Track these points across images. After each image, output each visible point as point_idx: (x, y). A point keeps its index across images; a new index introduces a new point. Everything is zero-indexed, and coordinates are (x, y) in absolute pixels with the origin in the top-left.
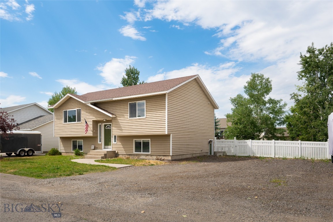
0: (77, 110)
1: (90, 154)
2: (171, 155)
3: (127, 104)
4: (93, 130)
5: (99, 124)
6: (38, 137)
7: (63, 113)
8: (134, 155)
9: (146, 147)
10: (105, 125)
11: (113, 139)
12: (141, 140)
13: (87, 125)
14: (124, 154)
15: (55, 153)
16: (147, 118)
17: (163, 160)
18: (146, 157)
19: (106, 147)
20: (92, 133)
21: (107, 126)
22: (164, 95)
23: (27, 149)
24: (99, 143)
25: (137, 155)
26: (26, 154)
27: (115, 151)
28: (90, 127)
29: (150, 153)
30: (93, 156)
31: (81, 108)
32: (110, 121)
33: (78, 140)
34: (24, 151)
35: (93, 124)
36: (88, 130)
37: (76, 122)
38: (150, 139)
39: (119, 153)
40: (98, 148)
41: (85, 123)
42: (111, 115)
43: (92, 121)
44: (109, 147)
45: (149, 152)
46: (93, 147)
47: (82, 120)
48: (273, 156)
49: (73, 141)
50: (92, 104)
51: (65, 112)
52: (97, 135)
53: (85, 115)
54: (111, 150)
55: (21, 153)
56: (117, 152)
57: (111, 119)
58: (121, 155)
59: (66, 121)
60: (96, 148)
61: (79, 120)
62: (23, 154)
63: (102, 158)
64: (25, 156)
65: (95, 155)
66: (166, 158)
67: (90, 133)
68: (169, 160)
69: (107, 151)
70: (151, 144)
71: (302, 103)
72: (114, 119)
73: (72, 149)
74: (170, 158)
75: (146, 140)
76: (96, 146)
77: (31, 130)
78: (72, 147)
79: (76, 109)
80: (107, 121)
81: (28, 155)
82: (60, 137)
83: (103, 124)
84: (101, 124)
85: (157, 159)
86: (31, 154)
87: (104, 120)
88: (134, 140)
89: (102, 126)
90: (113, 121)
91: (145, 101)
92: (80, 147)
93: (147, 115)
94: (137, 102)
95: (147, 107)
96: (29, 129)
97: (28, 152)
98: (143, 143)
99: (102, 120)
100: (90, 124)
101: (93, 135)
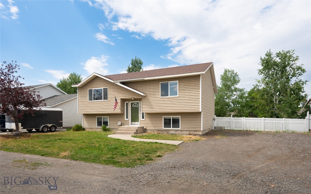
0: (104, 88)
1: (121, 130)
2: (202, 130)
3: (158, 84)
4: (121, 108)
5: (126, 103)
6: (60, 114)
7: (88, 92)
8: (163, 130)
9: (176, 122)
10: (132, 104)
11: (141, 116)
12: (171, 117)
13: (117, 103)
14: (153, 130)
15: (79, 128)
16: (179, 97)
17: (195, 135)
18: (176, 132)
19: (133, 123)
20: (120, 110)
21: (134, 104)
22: (198, 76)
23: (50, 125)
24: (126, 119)
25: (166, 130)
26: (49, 130)
27: (143, 127)
28: (119, 105)
29: (180, 129)
30: (125, 132)
31: (108, 87)
32: (140, 100)
33: (103, 117)
34: (47, 127)
35: (121, 102)
36: (117, 107)
37: (103, 100)
38: (180, 117)
39: (147, 129)
40: (125, 124)
41: (115, 101)
42: (142, 94)
43: (120, 99)
44: (136, 123)
45: (179, 127)
46: (119, 123)
47: (109, 98)
48: (263, 130)
49: (97, 118)
50: (121, 83)
51: (90, 91)
52: (124, 113)
53: (112, 94)
54: (139, 126)
55: (44, 129)
56: (145, 127)
57: (141, 97)
58: (149, 130)
59: (91, 99)
60: (123, 124)
61: (106, 98)
62: (46, 130)
63: (135, 133)
64: (48, 131)
65: (126, 130)
66: (198, 133)
67: (118, 111)
68: (200, 135)
69: (138, 127)
70: (181, 121)
71: (263, 92)
72: (143, 97)
73: (96, 125)
74: (201, 133)
75: (175, 117)
76: (122, 123)
77: (51, 108)
78: (96, 123)
79: (102, 88)
80: (135, 100)
81: (51, 131)
82: (83, 114)
83: (130, 102)
84: (128, 102)
85: (190, 134)
86: (54, 130)
87: (133, 99)
88: (163, 117)
89: (129, 104)
90: (143, 99)
91: (178, 81)
92: (106, 123)
93: (180, 94)
94: (169, 82)
95: (180, 87)
96: (49, 107)
97: (50, 128)
98: (172, 119)
99: (131, 98)
100: (119, 101)
101: (121, 112)
